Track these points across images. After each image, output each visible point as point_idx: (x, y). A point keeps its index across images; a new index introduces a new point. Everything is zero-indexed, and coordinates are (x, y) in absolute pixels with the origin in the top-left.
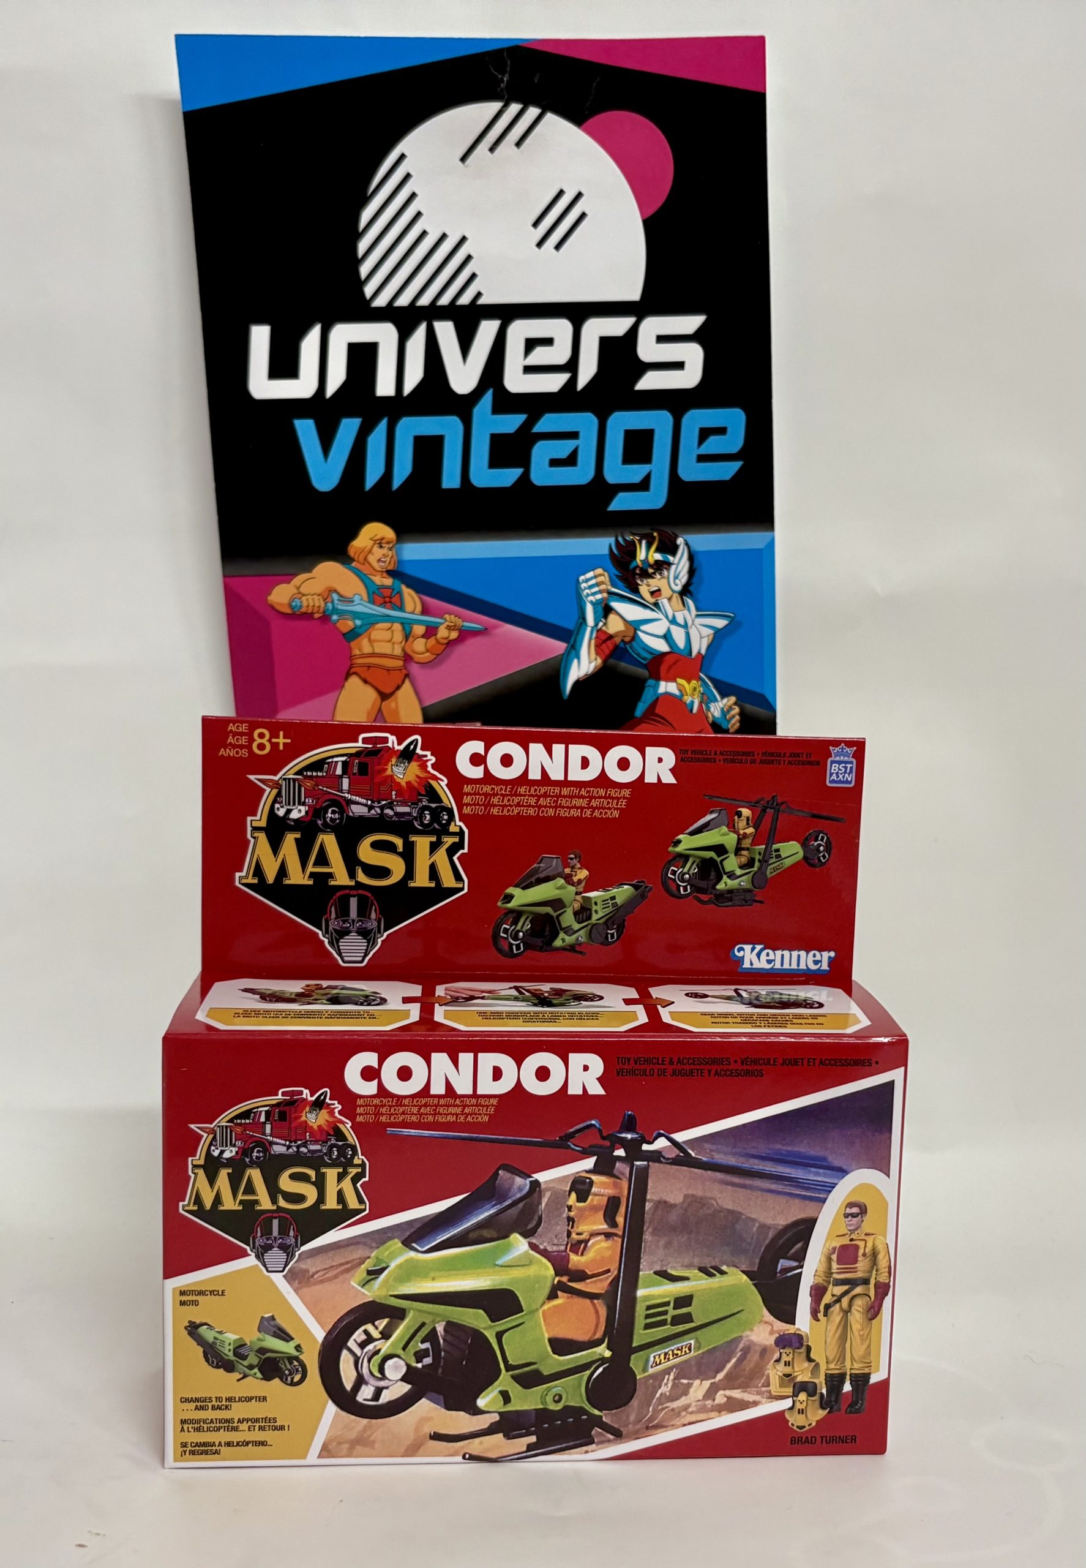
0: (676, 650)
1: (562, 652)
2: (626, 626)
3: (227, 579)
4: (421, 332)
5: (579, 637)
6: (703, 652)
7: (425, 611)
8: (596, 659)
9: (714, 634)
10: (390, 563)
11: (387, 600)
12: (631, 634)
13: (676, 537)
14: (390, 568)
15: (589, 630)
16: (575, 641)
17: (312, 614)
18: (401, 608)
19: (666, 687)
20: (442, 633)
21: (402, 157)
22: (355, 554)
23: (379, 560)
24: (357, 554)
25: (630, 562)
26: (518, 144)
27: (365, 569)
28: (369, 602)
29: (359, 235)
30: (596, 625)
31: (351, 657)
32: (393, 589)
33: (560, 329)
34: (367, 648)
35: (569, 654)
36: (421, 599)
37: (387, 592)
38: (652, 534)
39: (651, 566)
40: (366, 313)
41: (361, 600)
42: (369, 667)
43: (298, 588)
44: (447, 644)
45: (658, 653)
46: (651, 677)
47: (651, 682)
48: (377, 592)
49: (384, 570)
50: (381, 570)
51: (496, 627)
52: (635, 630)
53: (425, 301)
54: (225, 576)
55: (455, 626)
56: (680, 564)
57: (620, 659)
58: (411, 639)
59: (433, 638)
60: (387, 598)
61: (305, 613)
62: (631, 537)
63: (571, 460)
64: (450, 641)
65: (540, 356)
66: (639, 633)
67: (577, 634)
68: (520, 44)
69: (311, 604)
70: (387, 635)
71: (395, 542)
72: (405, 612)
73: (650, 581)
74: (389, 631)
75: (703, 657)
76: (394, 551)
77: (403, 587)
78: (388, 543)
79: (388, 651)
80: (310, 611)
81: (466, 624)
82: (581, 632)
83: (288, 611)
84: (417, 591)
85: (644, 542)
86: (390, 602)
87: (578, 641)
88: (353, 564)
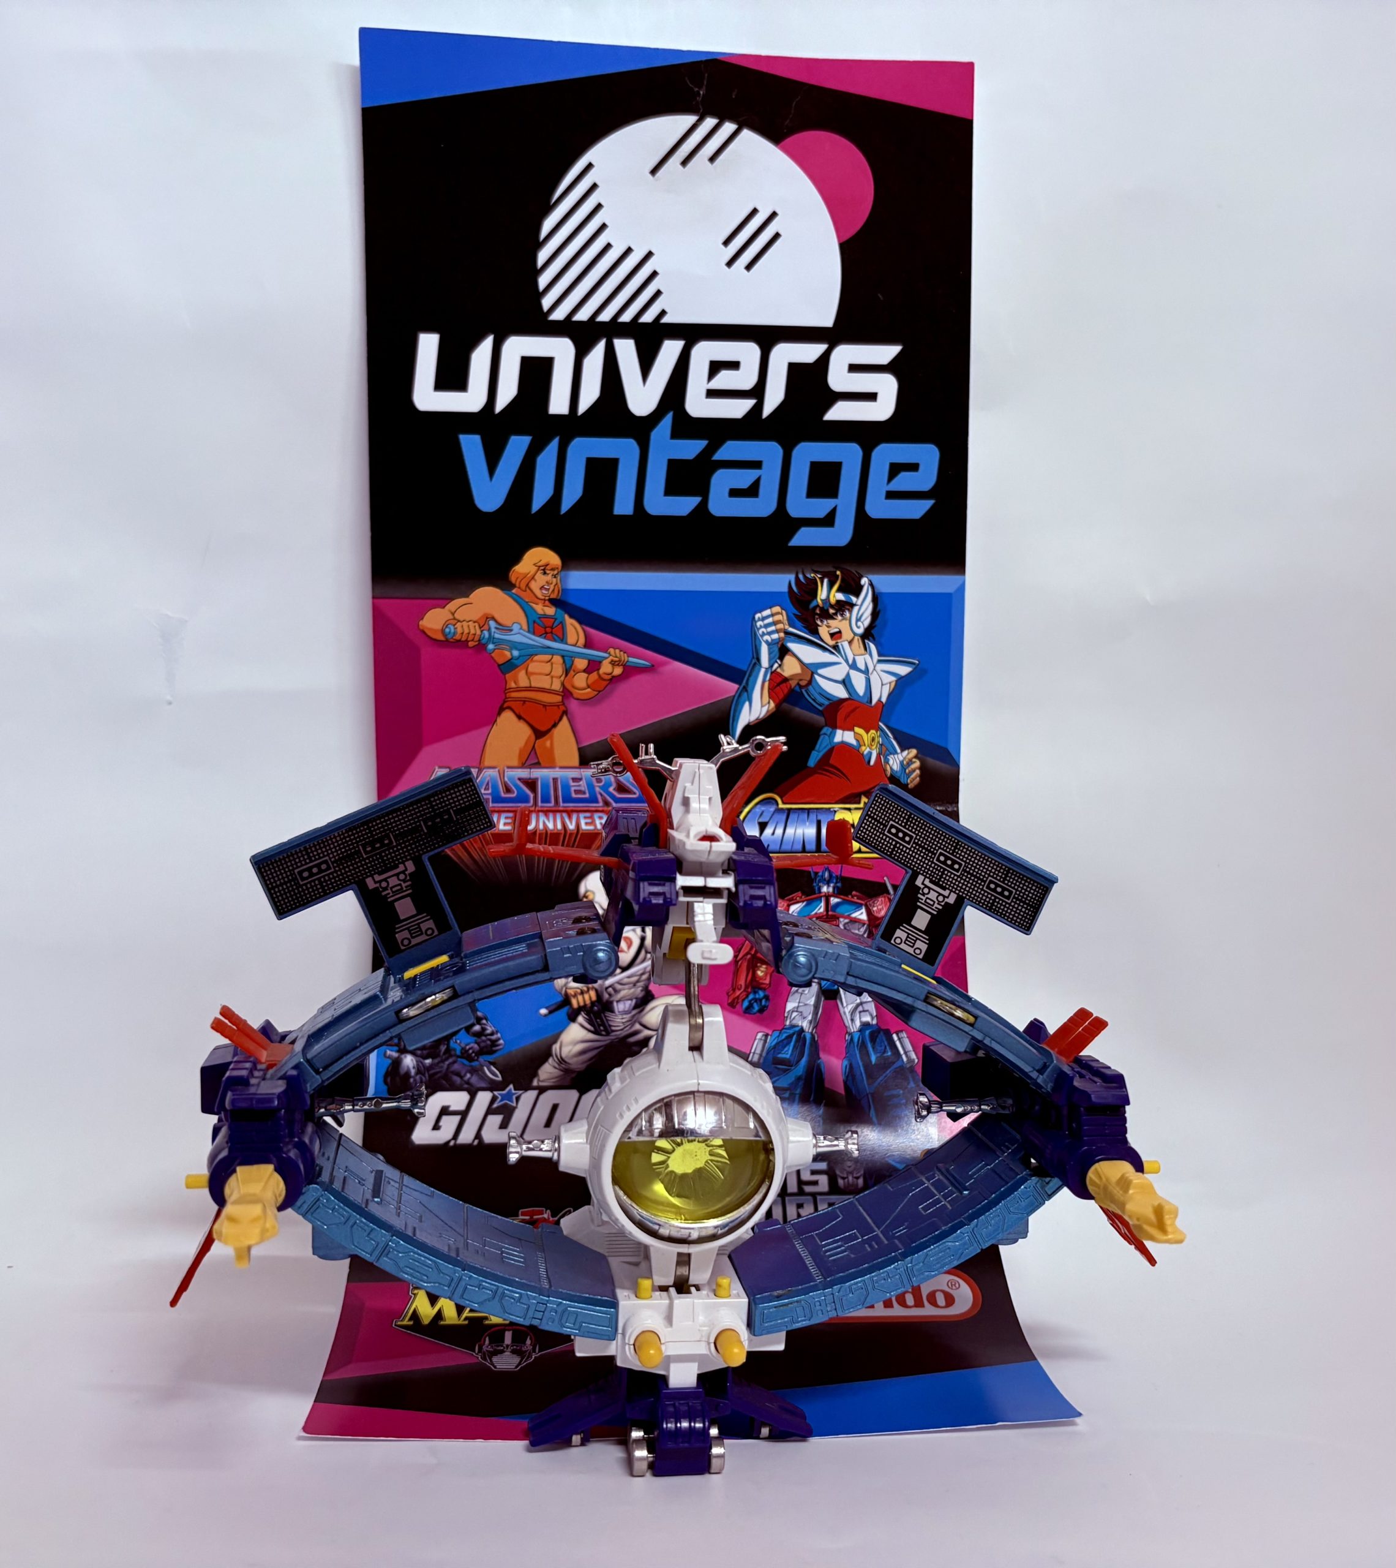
0: (855, 697)
1: (733, 694)
2: (802, 669)
3: (376, 600)
4: (600, 349)
5: (751, 679)
6: (884, 700)
7: (588, 644)
8: (769, 703)
9: (897, 681)
10: (553, 590)
11: (548, 630)
12: (808, 678)
13: (861, 577)
14: (553, 596)
15: (763, 671)
16: (747, 683)
17: (467, 641)
18: (563, 639)
19: (843, 736)
20: (606, 668)
21: (590, 166)
22: (516, 581)
23: (542, 588)
24: (519, 580)
25: (810, 602)
26: (712, 159)
27: (526, 596)
28: (529, 632)
29: (540, 245)
30: (771, 666)
31: (505, 690)
32: (556, 619)
33: (748, 352)
34: (523, 681)
35: (740, 696)
36: (584, 631)
37: (549, 622)
38: (836, 572)
39: (832, 606)
40: (543, 326)
41: (521, 629)
42: (524, 701)
43: (453, 614)
44: (611, 680)
45: (835, 699)
46: (826, 725)
47: (826, 730)
48: (538, 621)
49: (547, 598)
50: (543, 598)
51: (663, 664)
52: (812, 674)
53: (605, 316)
54: (374, 598)
55: (620, 661)
56: (864, 606)
57: (795, 705)
58: (572, 673)
59: (595, 673)
60: (549, 629)
61: (460, 641)
62: (812, 575)
63: (752, 491)
64: (613, 677)
65: (725, 380)
66: (816, 677)
67: (750, 676)
68: (718, 57)
69: (466, 631)
70: (547, 668)
71: (560, 569)
72: (566, 643)
73: (830, 622)
74: (549, 664)
75: (883, 705)
76: (559, 578)
77: (567, 617)
78: (553, 569)
79: (547, 686)
80: (463, 639)
81: (631, 659)
82: (754, 674)
83: (441, 637)
84: (580, 623)
85: (826, 581)
86: (552, 633)
87: (750, 683)
88: (514, 591)
